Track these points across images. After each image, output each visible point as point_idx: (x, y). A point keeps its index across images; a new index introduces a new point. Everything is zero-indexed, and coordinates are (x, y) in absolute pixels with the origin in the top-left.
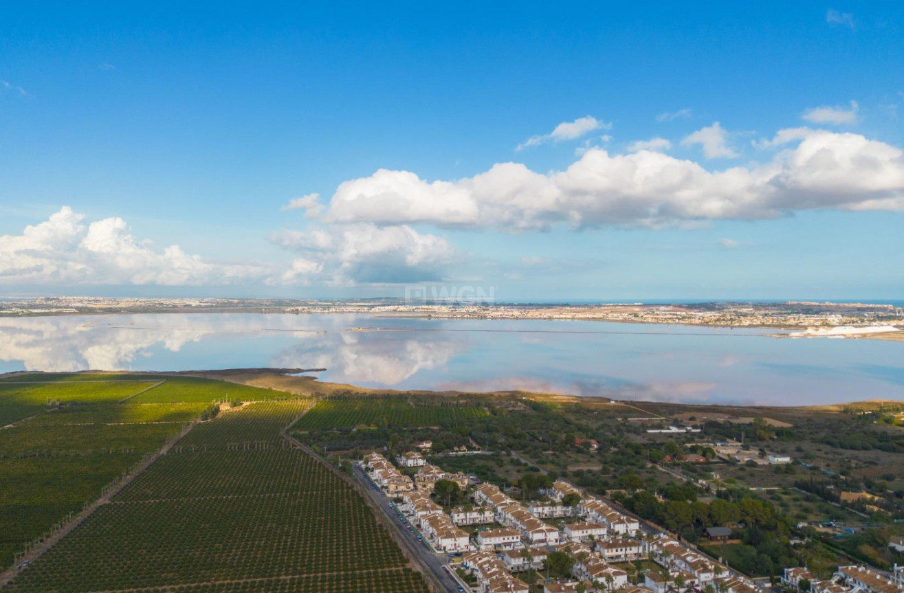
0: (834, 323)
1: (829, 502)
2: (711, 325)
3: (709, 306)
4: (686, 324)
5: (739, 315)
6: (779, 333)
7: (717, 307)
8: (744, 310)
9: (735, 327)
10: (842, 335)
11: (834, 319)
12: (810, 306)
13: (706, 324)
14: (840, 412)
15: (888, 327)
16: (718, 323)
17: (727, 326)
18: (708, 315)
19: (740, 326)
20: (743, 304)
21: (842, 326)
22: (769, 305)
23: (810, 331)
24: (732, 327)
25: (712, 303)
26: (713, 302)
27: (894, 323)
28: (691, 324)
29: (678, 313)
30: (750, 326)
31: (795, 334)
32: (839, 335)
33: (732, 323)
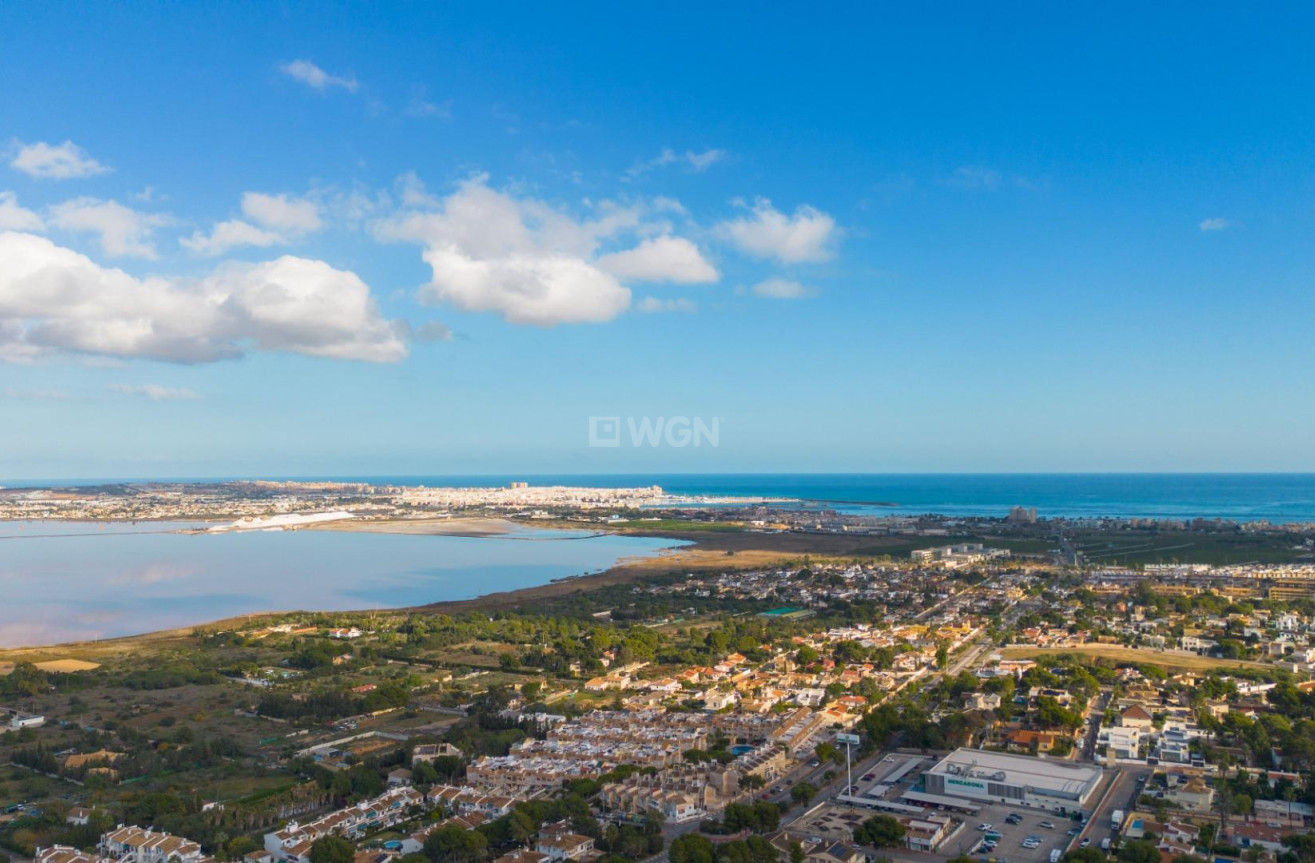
0: (281, 510)
1: (47, 774)
2: (101, 520)
3: (113, 490)
4: (62, 519)
5: (154, 502)
6: (194, 527)
7: (128, 491)
8: (170, 495)
9: (141, 520)
10: (281, 526)
11: (282, 504)
12: (264, 487)
13: (94, 518)
14: (190, 636)
15: (341, 513)
16: (113, 516)
17: (126, 520)
18: (107, 503)
19: (146, 519)
20: (168, 486)
21: (291, 513)
22: (209, 487)
23: (240, 523)
24: (134, 522)
25: (121, 485)
26: (122, 483)
27: (353, 507)
28: (69, 519)
29: (57, 502)
30: (162, 518)
31: (217, 528)
32: (276, 526)
33: (134, 516)
